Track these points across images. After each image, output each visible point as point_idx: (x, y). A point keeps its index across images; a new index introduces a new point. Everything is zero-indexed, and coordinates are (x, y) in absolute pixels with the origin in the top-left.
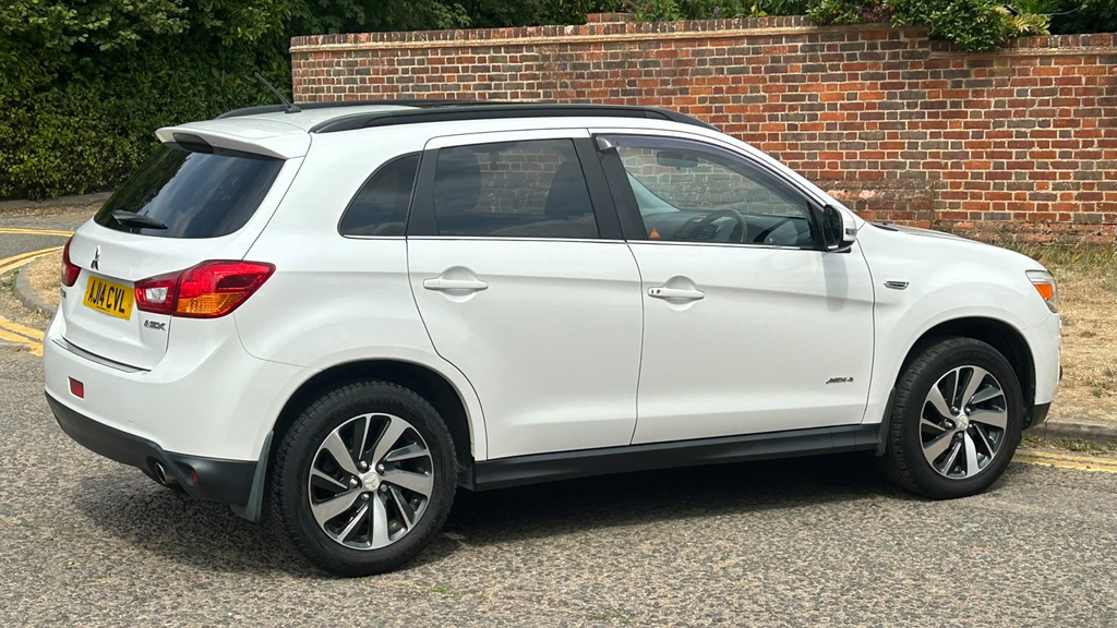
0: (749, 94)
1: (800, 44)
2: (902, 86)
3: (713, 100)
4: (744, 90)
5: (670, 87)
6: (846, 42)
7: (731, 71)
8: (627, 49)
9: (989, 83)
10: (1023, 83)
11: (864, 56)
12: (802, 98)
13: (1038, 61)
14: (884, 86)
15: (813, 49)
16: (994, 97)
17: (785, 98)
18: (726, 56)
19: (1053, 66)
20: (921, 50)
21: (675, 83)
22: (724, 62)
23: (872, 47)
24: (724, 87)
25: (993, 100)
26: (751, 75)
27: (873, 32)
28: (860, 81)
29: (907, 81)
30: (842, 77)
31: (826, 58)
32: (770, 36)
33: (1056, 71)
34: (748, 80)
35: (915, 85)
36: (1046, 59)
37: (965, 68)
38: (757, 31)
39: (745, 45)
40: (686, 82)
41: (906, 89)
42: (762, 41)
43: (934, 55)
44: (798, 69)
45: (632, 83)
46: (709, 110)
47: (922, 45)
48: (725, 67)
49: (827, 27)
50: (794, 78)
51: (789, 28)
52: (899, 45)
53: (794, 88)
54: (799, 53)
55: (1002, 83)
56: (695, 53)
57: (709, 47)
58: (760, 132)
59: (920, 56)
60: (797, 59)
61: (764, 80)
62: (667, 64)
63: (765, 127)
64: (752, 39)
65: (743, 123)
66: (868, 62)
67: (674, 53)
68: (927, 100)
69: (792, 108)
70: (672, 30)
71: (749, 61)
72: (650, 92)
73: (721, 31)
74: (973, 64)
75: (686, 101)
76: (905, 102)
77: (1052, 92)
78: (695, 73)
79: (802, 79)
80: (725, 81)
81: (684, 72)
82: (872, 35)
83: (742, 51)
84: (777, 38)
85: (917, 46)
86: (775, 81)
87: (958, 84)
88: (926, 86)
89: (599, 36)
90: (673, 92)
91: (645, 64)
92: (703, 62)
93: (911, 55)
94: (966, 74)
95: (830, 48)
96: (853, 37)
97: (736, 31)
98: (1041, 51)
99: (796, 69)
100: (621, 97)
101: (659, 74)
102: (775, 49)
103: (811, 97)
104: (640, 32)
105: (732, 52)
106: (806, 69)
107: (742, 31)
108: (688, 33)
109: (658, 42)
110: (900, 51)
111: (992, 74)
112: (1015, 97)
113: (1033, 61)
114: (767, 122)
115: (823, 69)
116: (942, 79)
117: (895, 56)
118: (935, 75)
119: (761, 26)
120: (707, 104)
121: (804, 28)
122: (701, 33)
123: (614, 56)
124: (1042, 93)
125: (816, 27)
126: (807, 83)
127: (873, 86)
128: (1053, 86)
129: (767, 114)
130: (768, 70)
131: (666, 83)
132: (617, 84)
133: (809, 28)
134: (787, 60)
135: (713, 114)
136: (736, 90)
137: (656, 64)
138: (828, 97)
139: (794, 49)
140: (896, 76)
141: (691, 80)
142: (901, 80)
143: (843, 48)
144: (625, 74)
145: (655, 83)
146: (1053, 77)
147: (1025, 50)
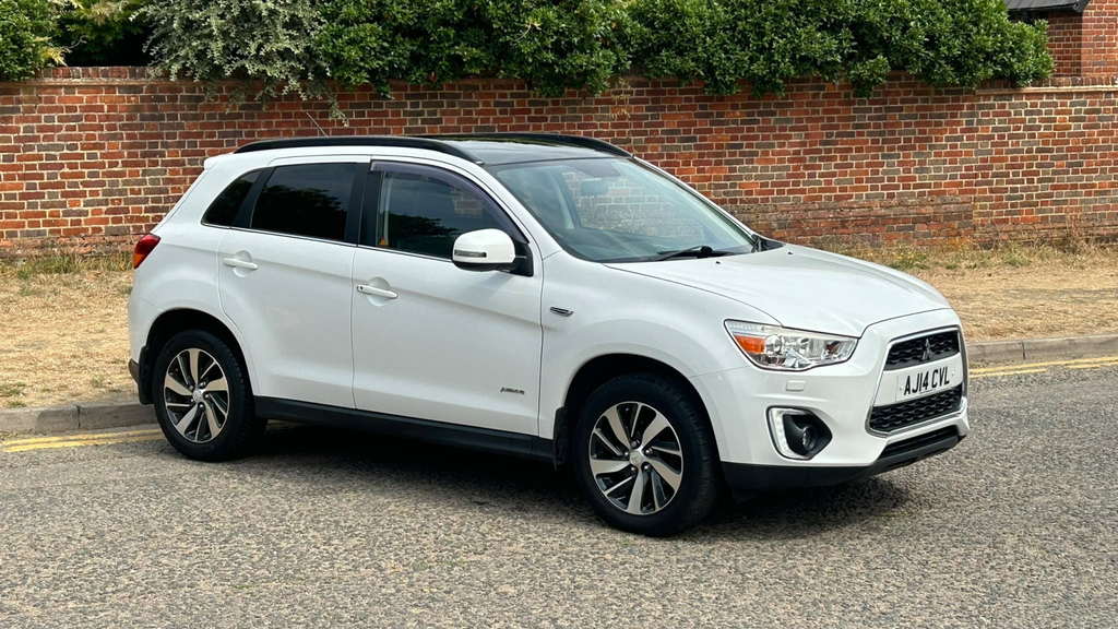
9: (18, 110)
10: (50, 110)
13: (63, 90)
16: (23, 122)
19: (77, 95)
25: (21, 126)
33: (81, 100)
36: (69, 88)
55: (31, 110)
77: (78, 119)
98: (66, 81)
111: (19, 102)
112: (43, 123)
113: (58, 90)
124: (68, 119)
128: (78, 113)
146: (78, 105)
147: (50, 81)
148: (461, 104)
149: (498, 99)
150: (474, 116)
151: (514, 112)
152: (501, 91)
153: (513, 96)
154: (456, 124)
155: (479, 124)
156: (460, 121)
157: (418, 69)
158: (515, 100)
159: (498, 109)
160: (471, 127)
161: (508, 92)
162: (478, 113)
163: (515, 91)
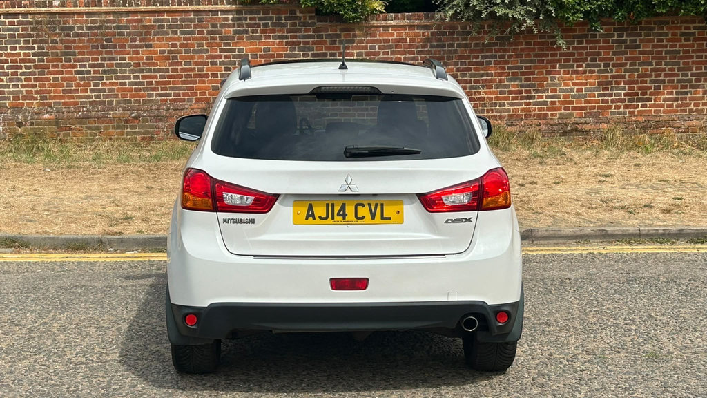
0: (196, 48)
1: (230, 16)
2: (299, 43)
3: (170, 52)
4: (193, 45)
5: (137, 43)
6: (261, 15)
7: (182, 33)
8: (103, 17)
9: (353, 42)
10: (374, 41)
11: (273, 25)
12: (234, 50)
13: (382, 28)
14: (287, 43)
15: (239, 19)
16: (356, 49)
17: (222, 51)
18: (179, 23)
19: (390, 31)
20: (310, 21)
21: (141, 40)
22: (177, 27)
23: (279, 19)
24: (178, 43)
25: (355, 52)
26: (197, 35)
27: (278, 9)
28: (272, 40)
29: (302, 40)
30: (260, 38)
31: (248, 25)
32: (210, 11)
33: (393, 35)
34: (194, 39)
35: (308, 43)
36: (386, 27)
37: (338, 32)
38: (201, 7)
39: (192, 16)
40: (150, 40)
41: (302, 45)
42: (204, 14)
43: (319, 25)
44: (230, 32)
45: (107, 40)
46: (168, 58)
47: (311, 18)
48: (179, 30)
49: (249, 6)
50: (227, 38)
51: (223, 6)
52: (296, 18)
53: (228, 44)
54: (230, 22)
55: (362, 42)
56: (155, 21)
57: (166, 17)
58: (205, 72)
59: (309, 25)
60: (229, 26)
61: (206, 39)
62: (135, 27)
63: (208, 69)
64: (197, 12)
65: (192, 67)
66: (277, 28)
67: (140, 21)
68: (315, 52)
69: (226, 57)
70: (138, 5)
71: (195, 26)
72: (123, 46)
73: (174, 7)
74: (343, 30)
75: (150, 52)
76: (301, 53)
77: (390, 47)
78: (158, 33)
79: (233, 38)
80: (179, 39)
81: (149, 33)
82: (278, 12)
83: (190, 20)
84: (215, 12)
85: (308, 18)
86: (214, 40)
87: (334, 42)
88: (314, 43)
89: (81, 8)
90: (141, 47)
91: (118, 28)
92: (162, 27)
93: (304, 24)
94: (339, 36)
95: (251, 19)
96: (266, 12)
97: (185, 7)
98: (384, 23)
99: (229, 32)
100: (100, 50)
101: (129, 34)
102: (213, 19)
103: (239, 50)
104: (114, 6)
105: (183, 20)
106: (235, 32)
107: (189, 7)
108: (150, 7)
109: (128, 13)
110: (297, 21)
111: (355, 36)
112: (369, 50)
113: (379, 29)
114: (210, 66)
115: (247, 32)
116: (324, 39)
117: (294, 25)
118: (320, 37)
119: (203, 4)
120: (166, 54)
121: (234, 6)
122: (159, 8)
123: (93, 22)
124: (384, 47)
125: (241, 6)
126: (236, 41)
127: (281, 43)
128: (390, 44)
129: (209, 60)
130: (209, 33)
131: (135, 40)
132: (97, 41)
133: (237, 6)
134: (222, 26)
135: (170, 61)
136: (186, 45)
137: (127, 28)
138: (251, 50)
139: (226, 19)
140: (295, 37)
141: (154, 38)
142: (298, 40)
143: (260, 19)
144: (103, 34)
145: (127, 40)
146: (391, 38)
147: (374, 22)
148: (655, 35)
149: (683, 31)
150: (665, 43)
151: (695, 40)
152: (686, 25)
153: (695, 28)
154: (650, 49)
155: (668, 49)
156: (654, 46)
157: (621, 10)
158: (697, 31)
159: (683, 38)
160: (662, 51)
161: (691, 25)
162: (668, 40)
163: (697, 25)
